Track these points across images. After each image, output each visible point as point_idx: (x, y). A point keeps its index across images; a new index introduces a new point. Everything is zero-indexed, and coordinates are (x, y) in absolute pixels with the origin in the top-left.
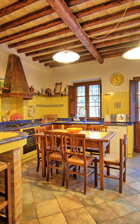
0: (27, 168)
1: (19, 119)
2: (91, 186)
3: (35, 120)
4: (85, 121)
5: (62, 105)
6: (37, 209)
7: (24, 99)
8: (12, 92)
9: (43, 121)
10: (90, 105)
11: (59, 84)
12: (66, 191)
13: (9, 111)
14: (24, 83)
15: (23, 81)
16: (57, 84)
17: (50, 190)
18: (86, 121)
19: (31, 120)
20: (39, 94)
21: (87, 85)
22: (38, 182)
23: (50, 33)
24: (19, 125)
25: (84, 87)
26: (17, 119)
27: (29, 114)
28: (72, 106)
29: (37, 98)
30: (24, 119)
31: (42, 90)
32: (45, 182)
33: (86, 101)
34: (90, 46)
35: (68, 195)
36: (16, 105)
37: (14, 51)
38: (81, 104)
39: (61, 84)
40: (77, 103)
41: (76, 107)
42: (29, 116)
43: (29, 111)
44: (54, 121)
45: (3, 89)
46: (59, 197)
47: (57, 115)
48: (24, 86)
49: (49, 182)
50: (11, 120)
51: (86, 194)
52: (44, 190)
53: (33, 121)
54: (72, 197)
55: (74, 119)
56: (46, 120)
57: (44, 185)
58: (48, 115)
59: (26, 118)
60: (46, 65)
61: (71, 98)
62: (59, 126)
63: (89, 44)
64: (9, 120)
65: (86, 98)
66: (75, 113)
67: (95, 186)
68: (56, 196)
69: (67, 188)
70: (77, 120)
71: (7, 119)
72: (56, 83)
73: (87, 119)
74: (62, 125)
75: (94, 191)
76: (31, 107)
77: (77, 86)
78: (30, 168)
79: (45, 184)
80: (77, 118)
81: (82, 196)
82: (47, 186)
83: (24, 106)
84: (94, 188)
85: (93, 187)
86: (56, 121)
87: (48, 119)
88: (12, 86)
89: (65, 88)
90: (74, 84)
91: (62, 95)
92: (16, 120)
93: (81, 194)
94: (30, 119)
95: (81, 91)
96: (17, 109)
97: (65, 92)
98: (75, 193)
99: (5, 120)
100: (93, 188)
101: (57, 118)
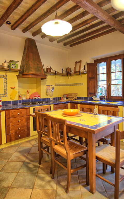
0: (33, 145)
1: (37, 98)
2: (82, 182)
3: (54, 98)
4: (104, 101)
5: (81, 84)
6: (6, 196)
7: (42, 79)
8: (25, 73)
9: (62, 100)
10: (113, 82)
11: (78, 62)
12: (49, 182)
13: (28, 90)
14: (37, 64)
15: (37, 62)
16: (77, 63)
17: (35, 175)
18: (106, 100)
19: (50, 98)
20: (56, 73)
21: (108, 60)
22: (31, 162)
23: (51, 8)
24: (32, 103)
25: (105, 63)
26: (35, 98)
27: (46, 93)
28: (91, 84)
29: (56, 78)
30: (42, 98)
31: (62, 70)
32: (37, 164)
33: (107, 78)
34: (99, 12)
35: (48, 188)
36: (36, 84)
37: (28, 35)
38: (102, 82)
39: (80, 62)
40: (97, 81)
41: (96, 85)
42: (47, 94)
43: (47, 90)
44: (73, 100)
45: (19, 71)
46: (37, 187)
47: (77, 93)
48: (37, 66)
49: (41, 166)
50: (30, 99)
51: (68, 194)
52: (30, 174)
53: (52, 99)
54: (50, 191)
55: (94, 99)
56: (65, 99)
57: (34, 168)
58: (69, 93)
59: (43, 96)
60: (65, 44)
61: (90, 76)
62: (75, 105)
63: (95, 9)
64: (28, 98)
65: (107, 75)
66: (95, 91)
67: (86, 183)
68: (35, 185)
69: (53, 178)
70: (97, 99)
71: (26, 97)
72: (76, 61)
73: (106, 99)
74: (78, 104)
75: (81, 191)
76: (49, 86)
77: (97, 63)
78: (35, 146)
79: (35, 166)
80: (96, 97)
81: (62, 195)
82: (36, 170)
83: (41, 86)
84: (84, 186)
85: (83, 184)
86: (76, 100)
87: (67, 98)
88: (25, 67)
89: (85, 66)
90: (94, 61)
91: (80, 74)
92: (33, 98)
93: (62, 191)
94: (48, 97)
95: (102, 68)
96: (37, 88)
97: (85, 70)
98: (58, 187)
99: (24, 98)
100: (81, 187)
101: (77, 97)
